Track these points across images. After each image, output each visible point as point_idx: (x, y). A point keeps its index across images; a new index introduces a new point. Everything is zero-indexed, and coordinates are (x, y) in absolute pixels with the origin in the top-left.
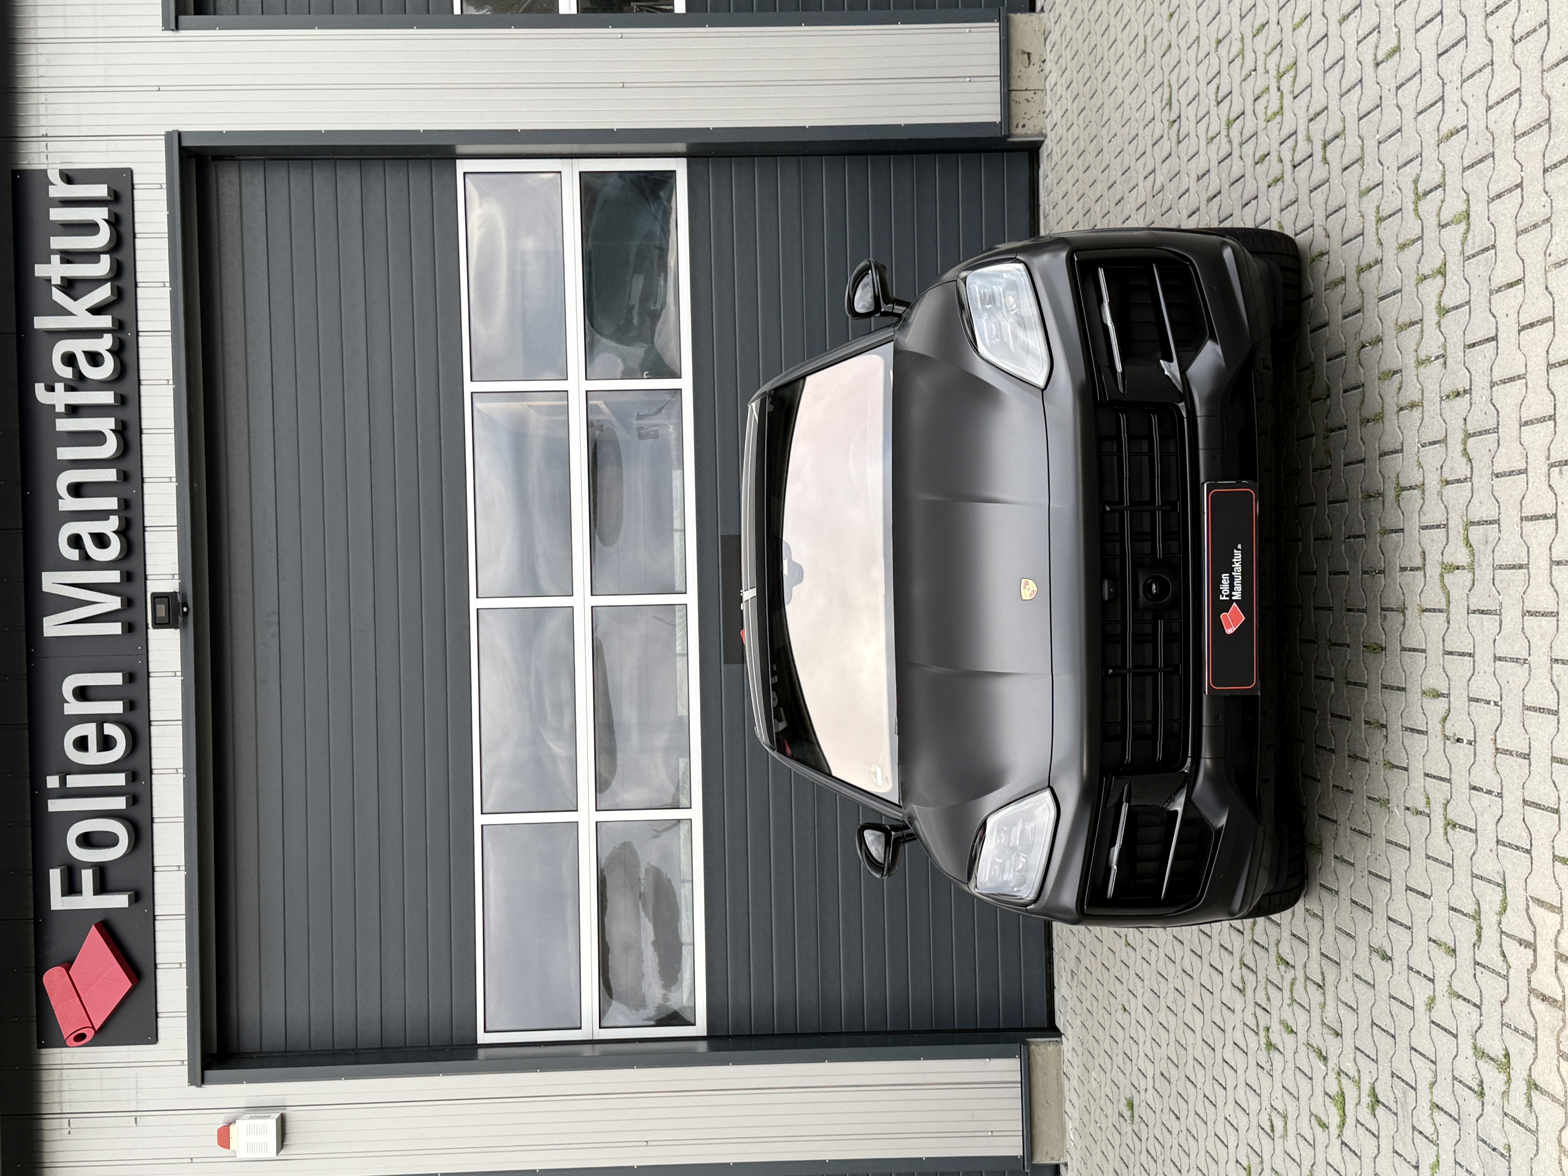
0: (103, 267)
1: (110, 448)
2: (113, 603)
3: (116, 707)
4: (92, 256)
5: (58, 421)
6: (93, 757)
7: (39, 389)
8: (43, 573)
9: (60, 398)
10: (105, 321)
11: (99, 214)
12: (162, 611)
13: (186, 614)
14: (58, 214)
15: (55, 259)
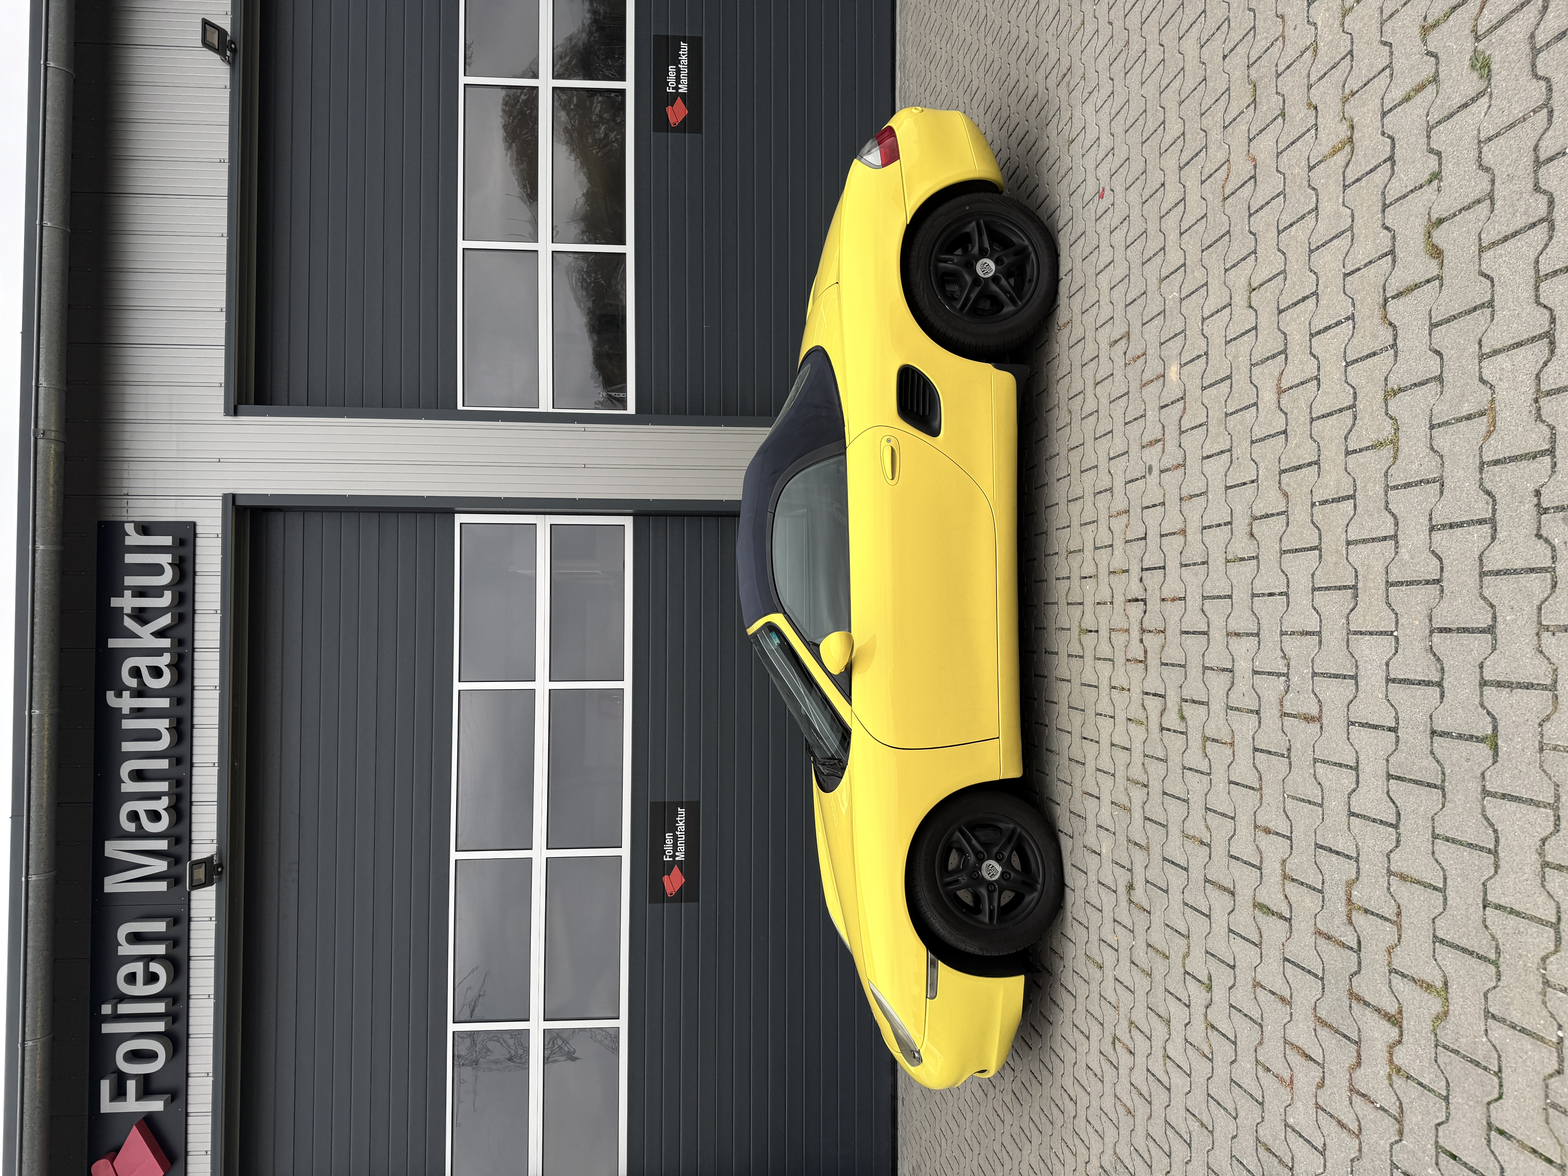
0: (166, 600)
1: (165, 742)
2: (161, 866)
3: (160, 949)
4: (157, 591)
5: (123, 721)
6: (140, 989)
7: (110, 695)
8: (107, 843)
9: (126, 703)
10: (166, 643)
11: (165, 559)
12: (200, 873)
13: (220, 873)
14: (130, 558)
15: (128, 593)
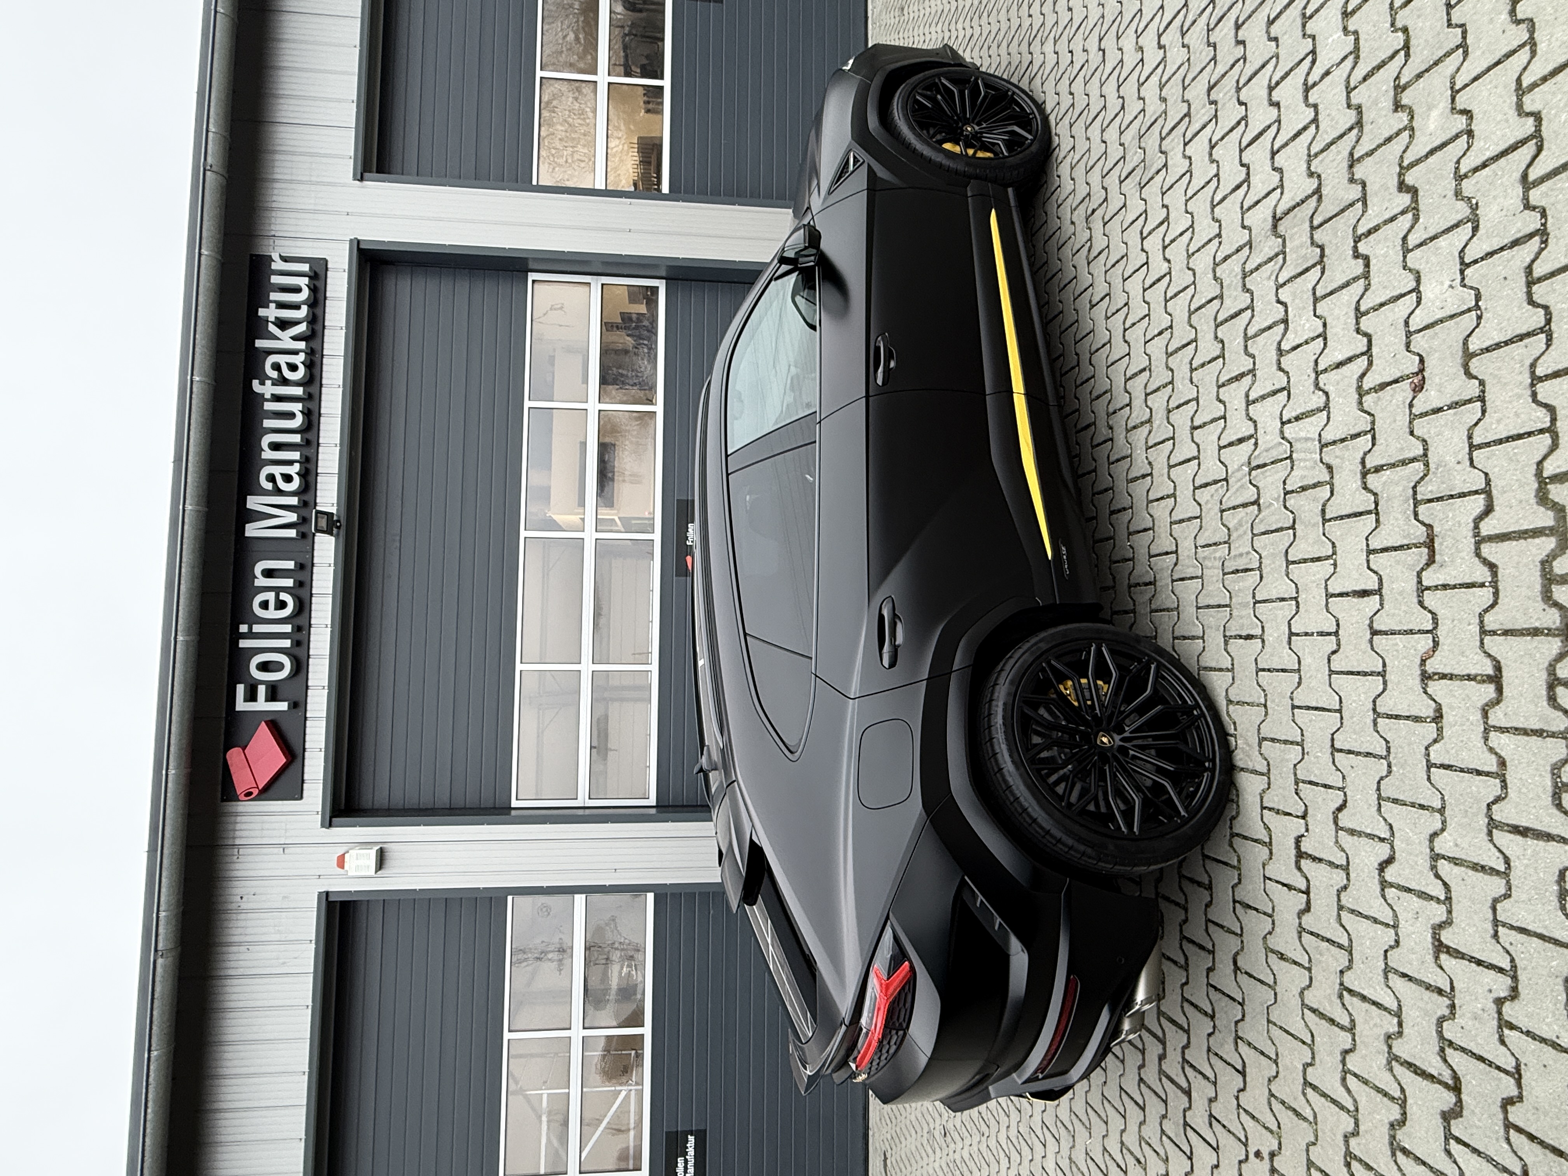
0: (302, 312)
1: (298, 421)
2: (292, 517)
3: (289, 582)
4: (296, 307)
5: (265, 403)
6: (272, 613)
7: (255, 383)
8: (248, 497)
9: (267, 390)
10: (302, 345)
11: (303, 282)
12: (323, 523)
13: (339, 528)
14: (275, 279)
15: (272, 306)
